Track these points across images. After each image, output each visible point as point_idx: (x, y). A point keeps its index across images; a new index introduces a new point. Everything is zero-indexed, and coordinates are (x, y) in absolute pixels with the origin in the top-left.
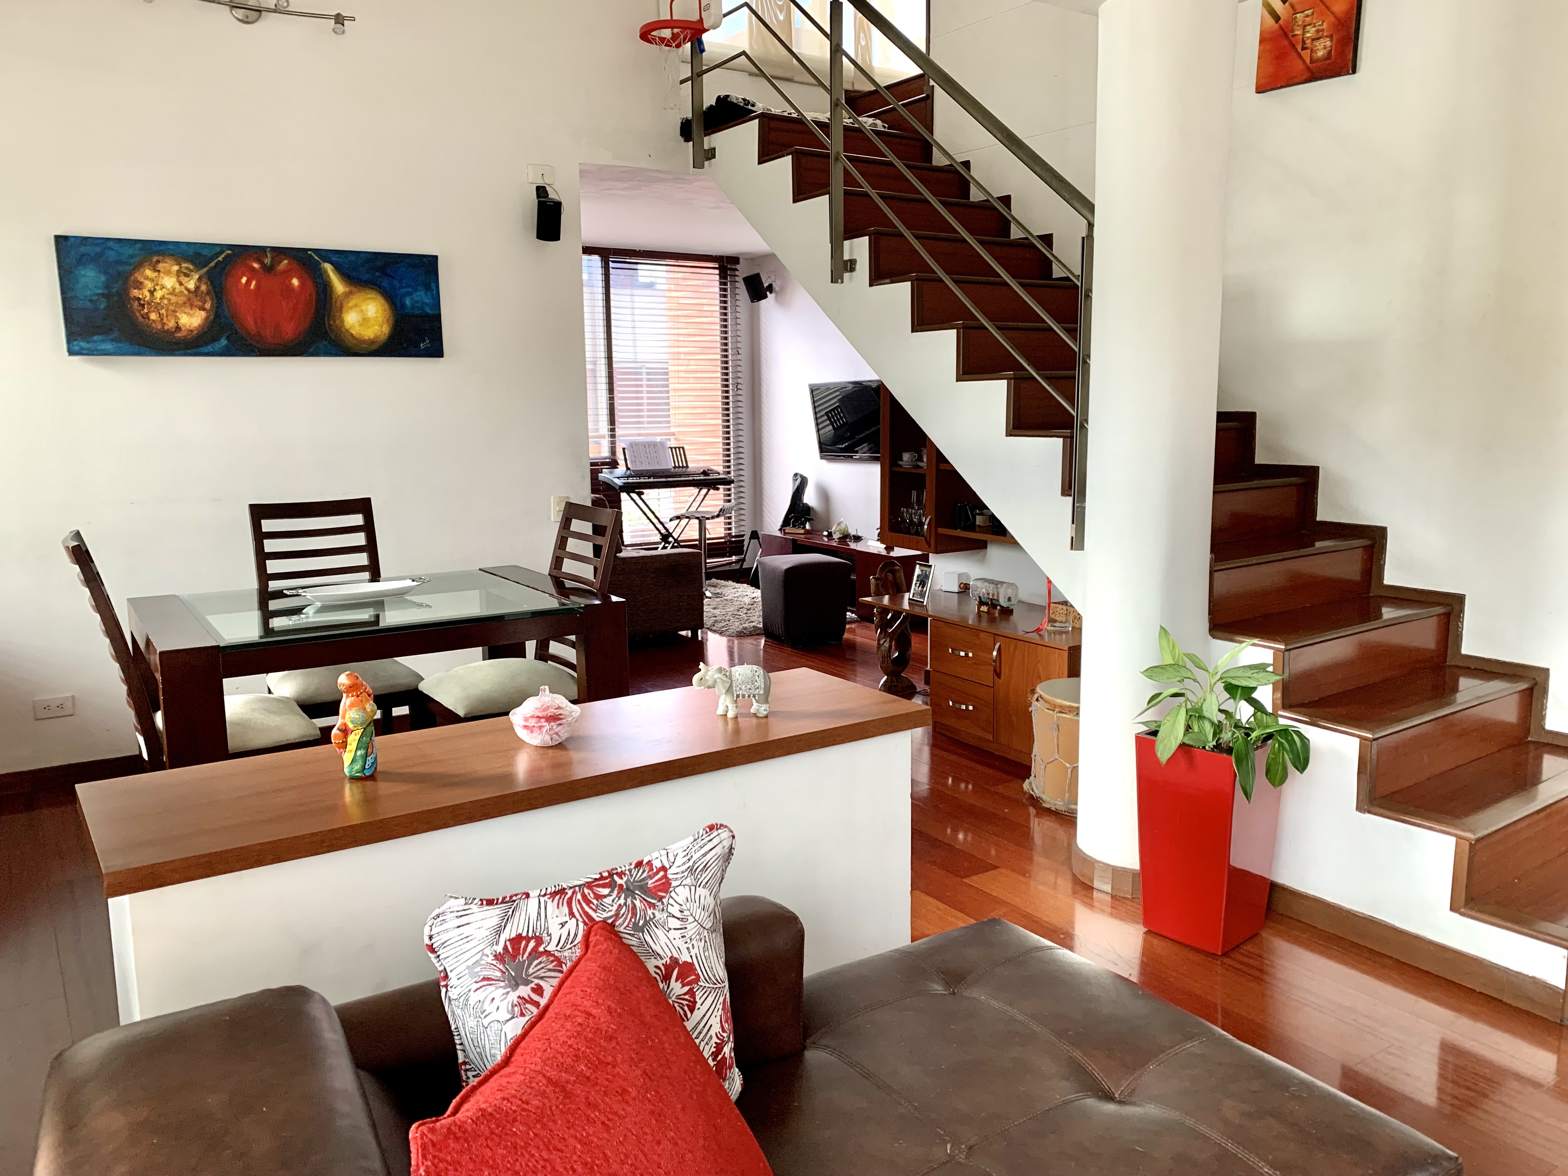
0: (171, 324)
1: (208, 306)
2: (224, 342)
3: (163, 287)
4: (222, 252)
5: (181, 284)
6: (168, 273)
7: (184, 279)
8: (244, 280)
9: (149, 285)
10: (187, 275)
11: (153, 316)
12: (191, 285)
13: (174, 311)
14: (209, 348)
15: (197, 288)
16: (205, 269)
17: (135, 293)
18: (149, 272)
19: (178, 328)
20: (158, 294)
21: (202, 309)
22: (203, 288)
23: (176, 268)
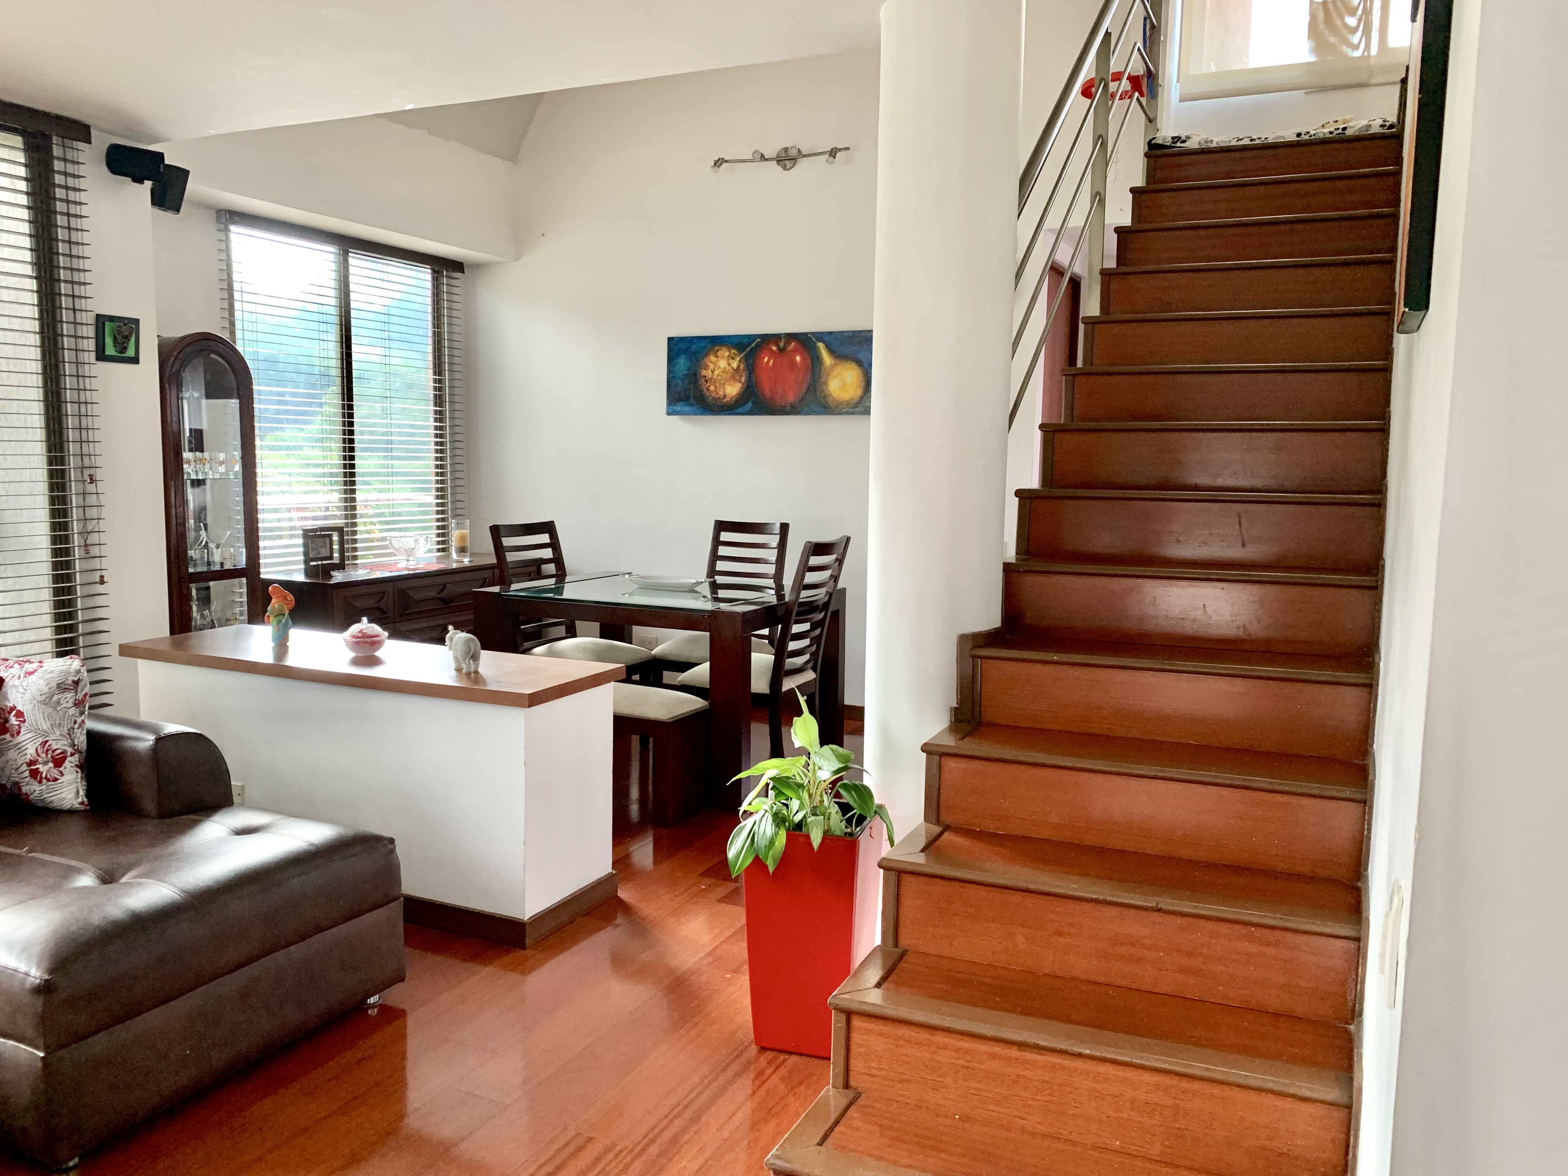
0: (721, 393)
1: (743, 379)
2: (750, 405)
3: (719, 368)
4: (753, 341)
5: (729, 364)
6: (723, 357)
7: (731, 361)
8: (766, 359)
9: (711, 366)
10: (733, 358)
11: (712, 388)
12: (735, 365)
13: (724, 384)
14: (740, 410)
15: (738, 367)
16: (744, 354)
17: (704, 372)
18: (713, 358)
19: (725, 396)
20: (716, 373)
21: (740, 381)
22: (742, 366)
23: (727, 354)
